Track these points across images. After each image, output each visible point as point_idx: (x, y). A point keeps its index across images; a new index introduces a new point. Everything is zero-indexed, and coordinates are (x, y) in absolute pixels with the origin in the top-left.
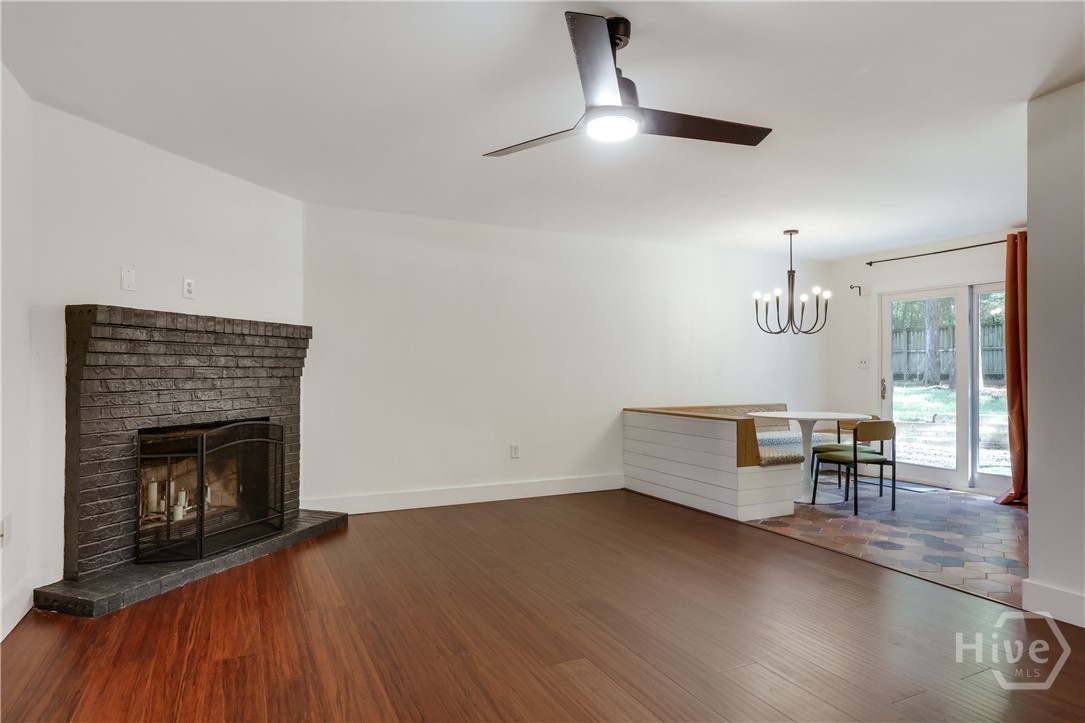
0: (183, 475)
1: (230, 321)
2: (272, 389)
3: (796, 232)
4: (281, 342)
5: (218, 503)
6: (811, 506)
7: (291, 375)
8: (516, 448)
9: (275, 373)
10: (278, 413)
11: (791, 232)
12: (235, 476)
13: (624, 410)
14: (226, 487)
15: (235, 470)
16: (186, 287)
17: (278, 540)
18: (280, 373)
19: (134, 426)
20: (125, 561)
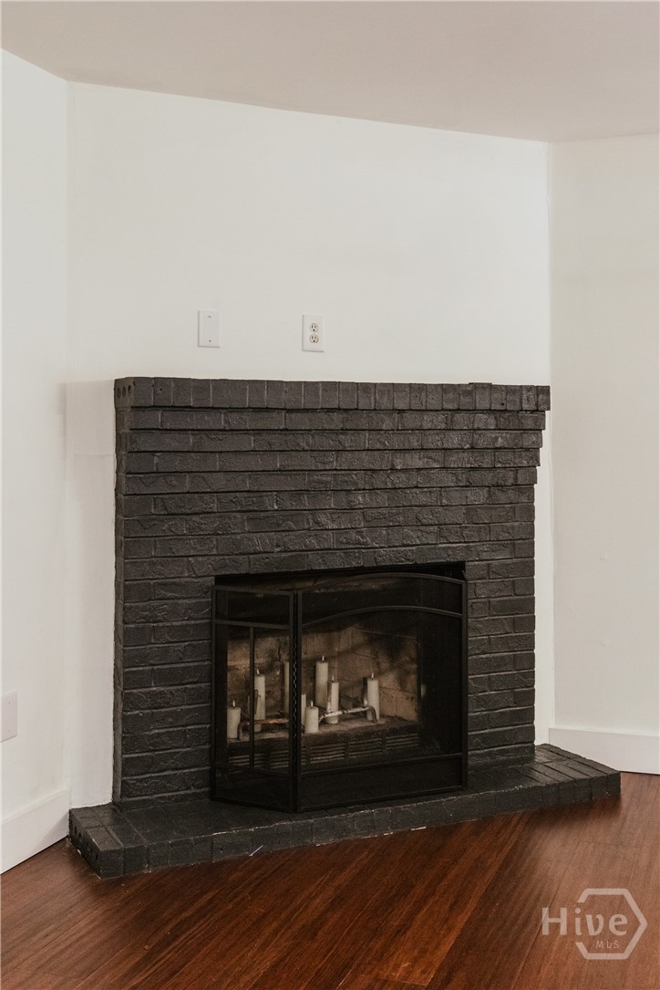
0: (347, 652)
2: (470, 510)
4: (482, 420)
7: (510, 481)
10: (485, 556)
12: (414, 666)
14: (402, 684)
15: (413, 654)
16: (309, 333)
17: (449, 803)
19: (206, 570)
20: (193, 790)
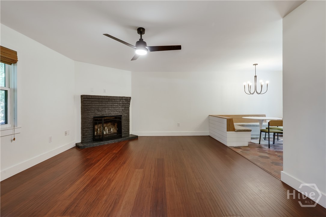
0: (109, 126)
1: (111, 97)
2: (122, 110)
3: (257, 64)
4: (124, 100)
5: (114, 132)
6: (259, 145)
7: (127, 107)
8: (179, 124)
9: (123, 106)
10: (124, 115)
11: (255, 65)
13: (209, 115)
14: (115, 128)
15: (116, 125)
16: (104, 91)
17: (120, 139)
18: (124, 106)
19: (92, 116)
20: (91, 140)
